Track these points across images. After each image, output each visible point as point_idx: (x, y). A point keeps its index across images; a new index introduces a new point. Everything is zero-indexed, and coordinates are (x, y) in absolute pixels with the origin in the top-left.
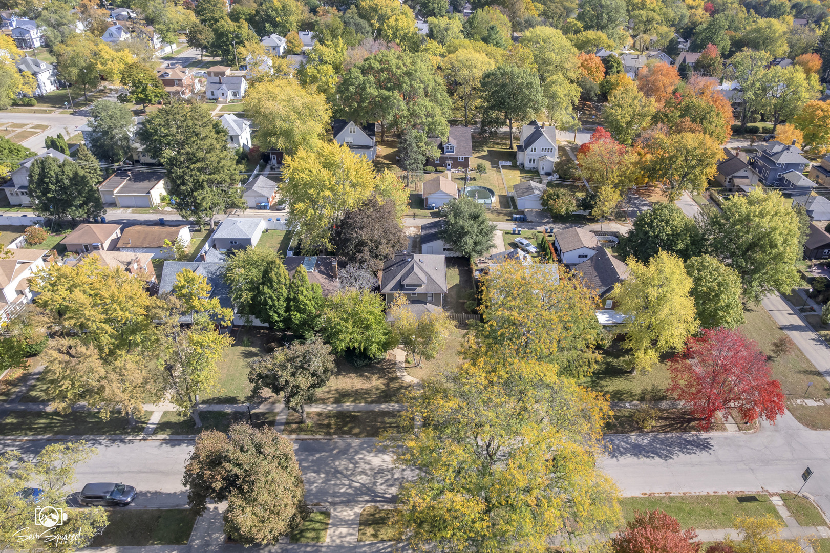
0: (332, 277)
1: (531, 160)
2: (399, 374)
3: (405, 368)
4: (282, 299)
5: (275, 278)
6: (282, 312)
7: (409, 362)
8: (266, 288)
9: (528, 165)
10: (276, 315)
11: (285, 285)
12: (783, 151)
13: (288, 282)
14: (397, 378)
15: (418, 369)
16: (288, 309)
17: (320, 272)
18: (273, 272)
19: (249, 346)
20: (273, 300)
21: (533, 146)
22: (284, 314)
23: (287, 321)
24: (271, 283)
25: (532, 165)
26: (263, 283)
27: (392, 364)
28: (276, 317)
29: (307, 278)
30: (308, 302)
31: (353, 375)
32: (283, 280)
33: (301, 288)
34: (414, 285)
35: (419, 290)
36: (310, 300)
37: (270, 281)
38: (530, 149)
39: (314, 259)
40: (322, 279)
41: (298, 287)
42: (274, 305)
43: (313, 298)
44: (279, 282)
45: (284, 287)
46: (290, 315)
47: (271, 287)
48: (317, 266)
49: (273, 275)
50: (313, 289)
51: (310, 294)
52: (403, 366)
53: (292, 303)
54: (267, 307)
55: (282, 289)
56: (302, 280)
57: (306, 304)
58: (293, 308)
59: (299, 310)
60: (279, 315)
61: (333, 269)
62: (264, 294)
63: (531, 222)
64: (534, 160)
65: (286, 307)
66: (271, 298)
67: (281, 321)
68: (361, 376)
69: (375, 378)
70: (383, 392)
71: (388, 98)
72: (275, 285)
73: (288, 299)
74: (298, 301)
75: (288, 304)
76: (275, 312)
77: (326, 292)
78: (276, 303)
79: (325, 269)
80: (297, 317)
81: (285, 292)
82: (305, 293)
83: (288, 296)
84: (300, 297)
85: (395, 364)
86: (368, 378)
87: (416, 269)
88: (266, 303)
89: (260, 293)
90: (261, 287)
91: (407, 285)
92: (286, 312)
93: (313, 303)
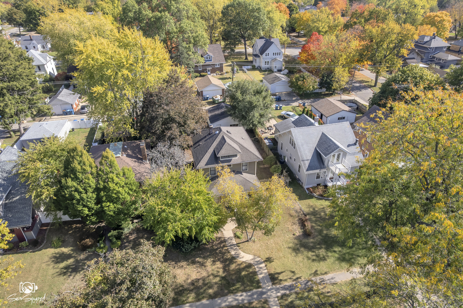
0: (142, 159)
1: (266, 62)
2: (233, 253)
3: (238, 245)
4: (91, 190)
5: (79, 167)
6: (92, 205)
7: (238, 237)
8: (69, 180)
9: (263, 66)
10: (86, 209)
11: (92, 174)
12: (431, 40)
13: (94, 170)
14: (233, 259)
15: (250, 243)
16: (99, 201)
17: (128, 156)
18: (76, 161)
19: (60, 247)
20: (80, 193)
21: (267, 52)
22: (95, 207)
23: (100, 214)
24: (75, 174)
25: (267, 66)
26: (66, 176)
27: (222, 242)
28: (86, 211)
29: (116, 162)
30: (120, 189)
31: (184, 263)
32: (88, 169)
33: (111, 175)
34: (229, 156)
35: (235, 160)
36: (123, 187)
37: (74, 171)
38: (264, 54)
39: (120, 145)
40: (131, 163)
41: (107, 174)
42: (82, 199)
43: (126, 184)
44: (84, 172)
45: (90, 176)
46: (102, 207)
47: (76, 178)
48: (124, 150)
49: (76, 165)
50: (124, 174)
51: (122, 181)
52: (234, 242)
53: (102, 193)
54: (74, 201)
55: (89, 179)
56: (111, 166)
57: (118, 192)
58: (104, 199)
59: (111, 200)
60: (90, 209)
61: (140, 151)
62: (68, 187)
63: (284, 100)
64: (268, 62)
65: (96, 199)
66: (76, 190)
67: (92, 215)
68: (194, 263)
69: (209, 262)
70: (223, 278)
71: (161, 17)
72: (80, 176)
73: (97, 190)
74: (109, 190)
75: (98, 195)
76: (84, 206)
77: (138, 175)
78: (84, 196)
79: (133, 152)
80: (110, 208)
81: (92, 182)
82: (116, 180)
83: (96, 185)
84: (111, 185)
85: (225, 241)
86: (202, 265)
87: (228, 140)
88: (72, 198)
89: (63, 188)
90: (63, 180)
91: (222, 157)
92: (97, 204)
93: (127, 190)
